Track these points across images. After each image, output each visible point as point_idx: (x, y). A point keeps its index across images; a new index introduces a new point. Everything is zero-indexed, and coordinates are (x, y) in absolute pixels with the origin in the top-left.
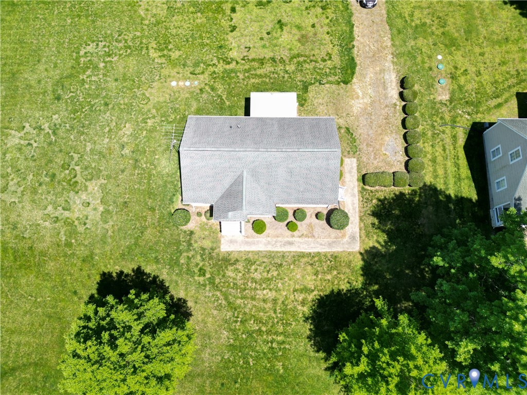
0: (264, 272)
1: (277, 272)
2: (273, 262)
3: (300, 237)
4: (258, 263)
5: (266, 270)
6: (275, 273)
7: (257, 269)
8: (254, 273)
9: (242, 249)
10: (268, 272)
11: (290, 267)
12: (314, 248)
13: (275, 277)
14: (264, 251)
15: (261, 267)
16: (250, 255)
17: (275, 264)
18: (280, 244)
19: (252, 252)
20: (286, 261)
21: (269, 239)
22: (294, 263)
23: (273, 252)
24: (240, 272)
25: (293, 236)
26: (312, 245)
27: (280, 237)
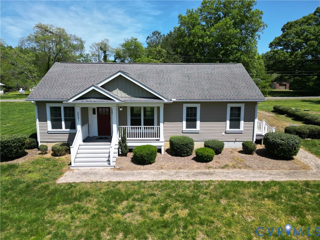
0: (152, 211)
1: (187, 211)
2: (174, 195)
3: (223, 168)
4: (137, 197)
5: (157, 207)
6: (183, 213)
7: (133, 206)
8: (123, 214)
9: (106, 180)
10: (163, 211)
11: (218, 202)
12: (259, 177)
13: (184, 219)
14: (153, 181)
15: (142, 204)
16: (120, 186)
17: (180, 196)
18: (186, 174)
19: (125, 182)
20: (206, 194)
21: (162, 170)
22: (226, 194)
23: (173, 182)
24: (86, 212)
25: (209, 168)
26: (252, 174)
27: (184, 169)
